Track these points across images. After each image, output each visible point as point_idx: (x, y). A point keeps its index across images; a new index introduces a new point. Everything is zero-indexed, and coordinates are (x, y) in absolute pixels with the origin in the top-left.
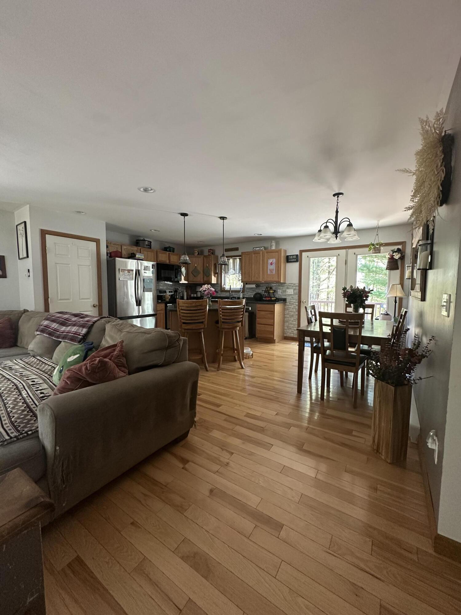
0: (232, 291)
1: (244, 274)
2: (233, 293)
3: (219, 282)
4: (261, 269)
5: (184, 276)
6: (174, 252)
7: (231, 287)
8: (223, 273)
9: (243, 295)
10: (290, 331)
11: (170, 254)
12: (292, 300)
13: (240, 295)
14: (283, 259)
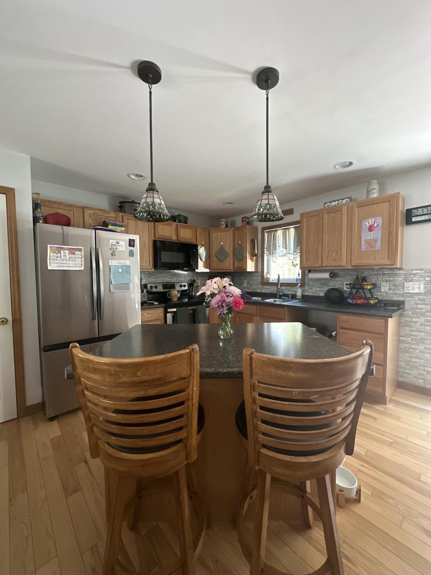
0: (283, 284)
1: (306, 253)
2: (284, 288)
3: (260, 270)
4: (344, 242)
5: (204, 260)
6: (186, 223)
7: (281, 278)
8: (265, 255)
9: (303, 291)
10: (415, 372)
11: (178, 226)
12: (419, 306)
13: (295, 292)
14: (400, 218)
